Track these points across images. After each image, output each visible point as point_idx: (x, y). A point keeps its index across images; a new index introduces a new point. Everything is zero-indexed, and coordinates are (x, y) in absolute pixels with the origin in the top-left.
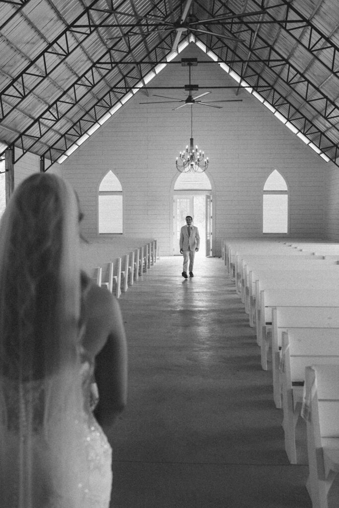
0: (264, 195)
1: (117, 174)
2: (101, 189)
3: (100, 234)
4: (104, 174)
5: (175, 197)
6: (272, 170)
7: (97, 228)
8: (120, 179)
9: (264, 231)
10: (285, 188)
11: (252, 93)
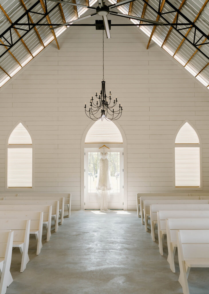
0: (176, 148)
1: (27, 127)
2: (11, 141)
3: (9, 187)
4: (13, 126)
5: (86, 150)
6: (183, 122)
7: (5, 182)
8: (30, 131)
9: (177, 184)
10: (196, 140)
11: (162, 47)
